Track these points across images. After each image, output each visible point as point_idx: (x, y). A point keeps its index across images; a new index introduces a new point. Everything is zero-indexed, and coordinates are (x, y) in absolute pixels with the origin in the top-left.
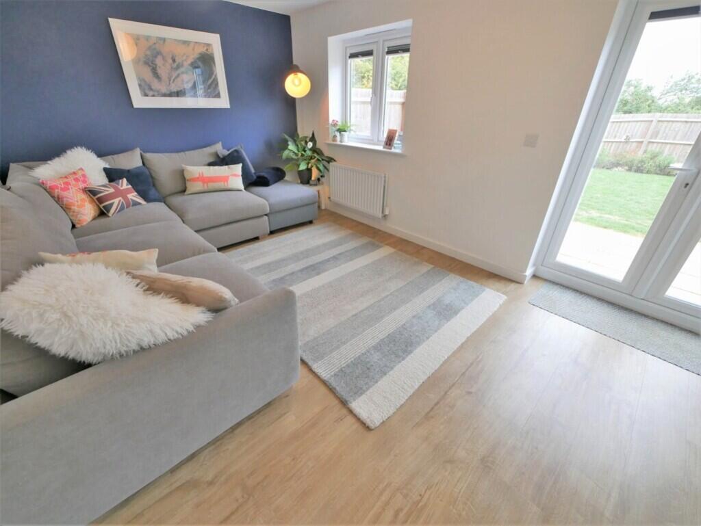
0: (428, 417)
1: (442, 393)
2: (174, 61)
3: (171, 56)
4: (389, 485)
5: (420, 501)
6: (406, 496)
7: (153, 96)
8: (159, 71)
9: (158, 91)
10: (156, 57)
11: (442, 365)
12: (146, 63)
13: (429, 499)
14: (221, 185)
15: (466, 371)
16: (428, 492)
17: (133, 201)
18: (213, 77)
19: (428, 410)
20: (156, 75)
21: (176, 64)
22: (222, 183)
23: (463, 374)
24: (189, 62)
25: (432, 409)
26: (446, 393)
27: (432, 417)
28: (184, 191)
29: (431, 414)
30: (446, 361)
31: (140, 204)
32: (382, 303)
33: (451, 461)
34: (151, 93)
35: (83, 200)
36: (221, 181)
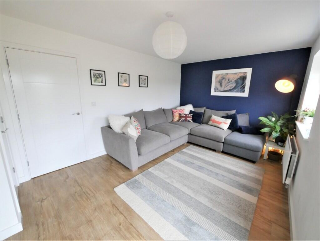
0: (113, 205)
1: (122, 212)
2: (229, 80)
3: (228, 79)
4: (97, 193)
5: (89, 200)
6: (92, 196)
7: (218, 92)
8: (222, 84)
9: (219, 90)
10: (223, 80)
11: (138, 215)
12: (219, 82)
13: (88, 202)
14: (217, 125)
15: (133, 226)
16: (90, 202)
17: (188, 120)
18: (244, 84)
19: (116, 206)
20: (221, 85)
21: (229, 81)
22: (218, 124)
23: (131, 225)
24: (235, 80)
25: (116, 207)
26: (122, 214)
27: (113, 207)
28: (208, 123)
29: (114, 206)
30: (140, 217)
31: (190, 121)
32: (182, 193)
33: (96, 209)
34: (217, 91)
35: (177, 116)
36: (217, 123)
